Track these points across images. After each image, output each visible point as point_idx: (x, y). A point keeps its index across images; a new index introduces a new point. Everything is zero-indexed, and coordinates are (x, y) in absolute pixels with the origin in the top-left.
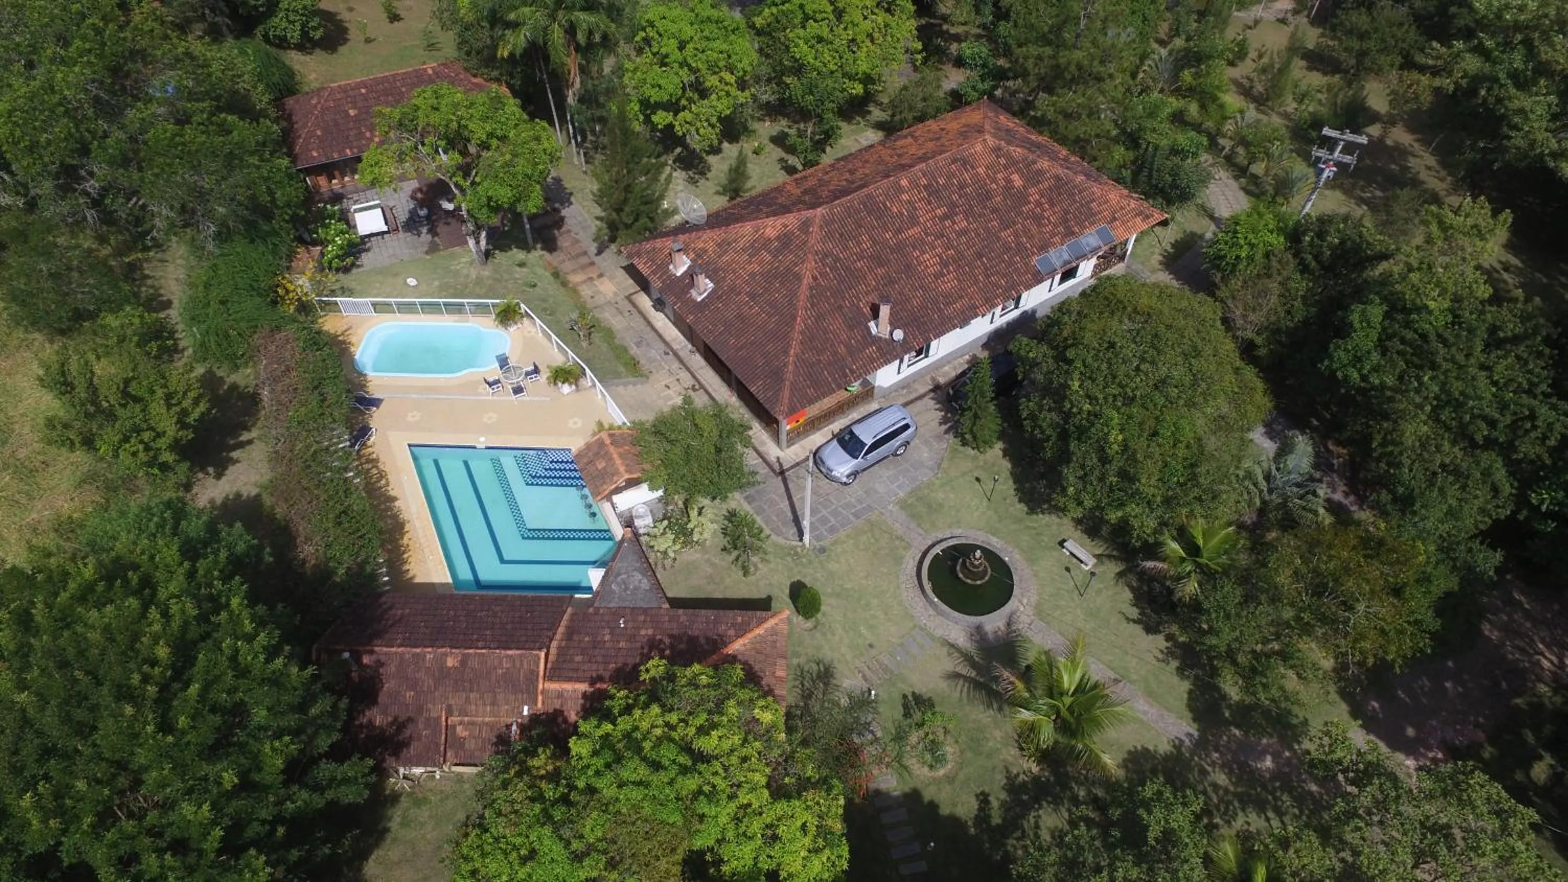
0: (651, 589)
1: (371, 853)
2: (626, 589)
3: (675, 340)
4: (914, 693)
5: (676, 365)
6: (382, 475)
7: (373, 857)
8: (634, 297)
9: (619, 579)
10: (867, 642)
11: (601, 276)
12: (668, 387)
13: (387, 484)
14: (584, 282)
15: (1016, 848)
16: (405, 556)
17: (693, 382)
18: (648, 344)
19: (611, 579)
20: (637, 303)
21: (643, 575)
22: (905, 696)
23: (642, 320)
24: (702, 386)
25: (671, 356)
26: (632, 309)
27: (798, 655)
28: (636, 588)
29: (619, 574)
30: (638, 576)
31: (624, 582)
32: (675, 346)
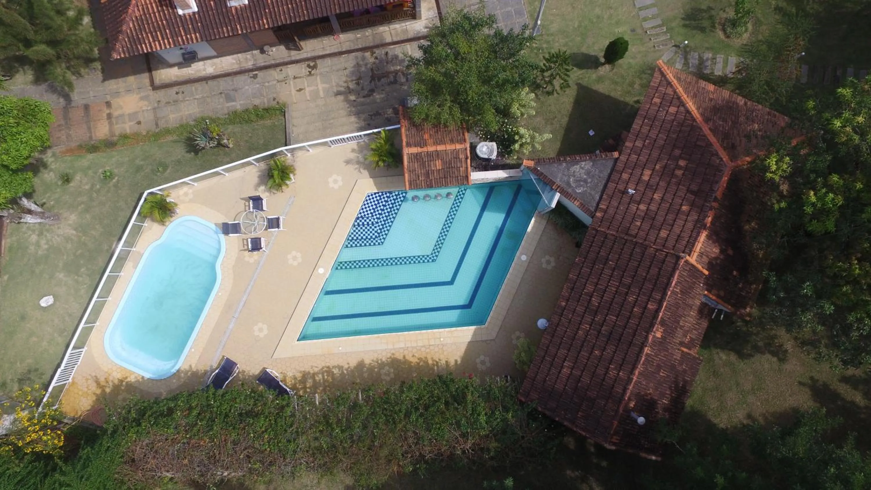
0: (594, 161)
1: (710, 421)
2: (585, 181)
3: (240, 63)
4: (683, 19)
5: (275, 74)
6: (329, 371)
7: (713, 419)
8: (157, 82)
9: (573, 185)
10: (629, 32)
11: (108, 104)
12: (300, 90)
13: (340, 368)
14: (111, 124)
15: (813, 8)
16: (430, 362)
17: (304, 65)
18: (235, 90)
19: (570, 190)
20: (167, 81)
21: (577, 163)
22: (685, 26)
23: (197, 85)
24: (314, 59)
25: (260, 74)
26: (175, 89)
27: (632, 84)
28: (588, 173)
29: (568, 184)
30: (576, 168)
31: (576, 181)
32: (250, 65)
